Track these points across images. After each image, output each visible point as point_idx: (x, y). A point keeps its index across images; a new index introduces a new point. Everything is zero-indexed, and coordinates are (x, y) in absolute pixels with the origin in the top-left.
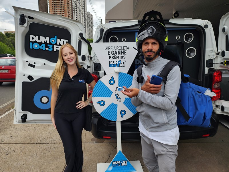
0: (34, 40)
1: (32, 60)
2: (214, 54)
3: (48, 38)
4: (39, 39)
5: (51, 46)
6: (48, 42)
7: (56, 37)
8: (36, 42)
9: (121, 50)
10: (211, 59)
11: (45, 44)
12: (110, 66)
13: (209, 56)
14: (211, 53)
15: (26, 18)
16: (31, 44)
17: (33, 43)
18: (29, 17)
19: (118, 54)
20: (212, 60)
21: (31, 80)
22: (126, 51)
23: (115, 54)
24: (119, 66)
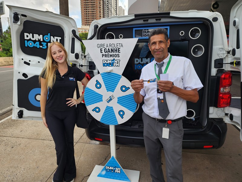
0: (28, 38)
1: (27, 58)
2: (224, 52)
3: (41, 36)
4: (33, 37)
5: (44, 44)
6: (42, 40)
7: (49, 34)
8: (30, 40)
9: (114, 48)
10: (220, 59)
11: (38, 42)
12: (104, 65)
13: (218, 55)
14: (221, 51)
15: (19, 16)
16: (26, 41)
17: (28, 40)
18: (23, 15)
20: (222, 60)
21: (25, 78)
22: (120, 48)
23: (108, 52)
24: (113, 65)
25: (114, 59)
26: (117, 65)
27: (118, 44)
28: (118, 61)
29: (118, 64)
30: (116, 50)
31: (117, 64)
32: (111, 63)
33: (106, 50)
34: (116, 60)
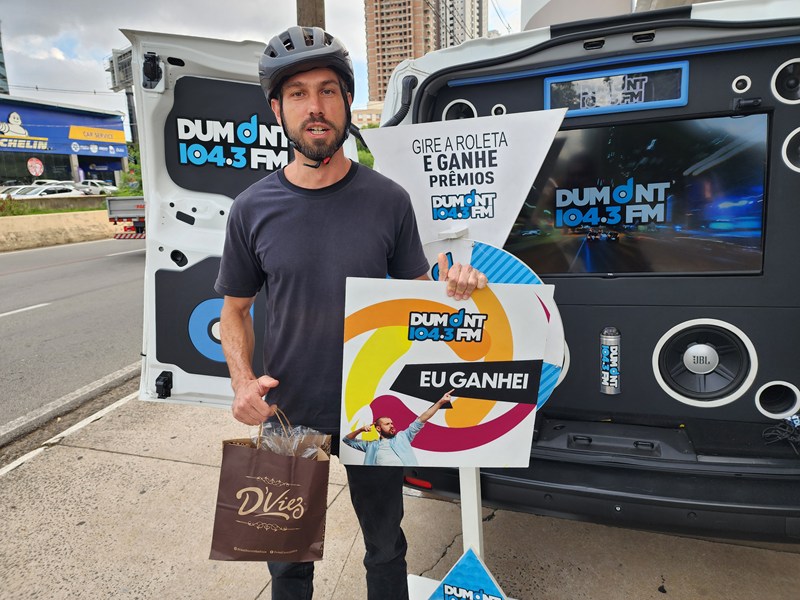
0: (189, 136)
1: (187, 200)
3: (230, 126)
4: (204, 131)
6: (231, 140)
7: (254, 119)
8: (195, 140)
11: (222, 147)
12: (436, 214)
16: (183, 146)
17: (189, 143)
21: (180, 265)
22: (495, 151)
23: (450, 168)
24: (468, 214)
25: (474, 190)
26: (483, 211)
27: (487, 137)
28: (490, 197)
29: (490, 208)
30: (481, 160)
31: (486, 207)
32: (462, 205)
33: (445, 160)
34: (480, 196)
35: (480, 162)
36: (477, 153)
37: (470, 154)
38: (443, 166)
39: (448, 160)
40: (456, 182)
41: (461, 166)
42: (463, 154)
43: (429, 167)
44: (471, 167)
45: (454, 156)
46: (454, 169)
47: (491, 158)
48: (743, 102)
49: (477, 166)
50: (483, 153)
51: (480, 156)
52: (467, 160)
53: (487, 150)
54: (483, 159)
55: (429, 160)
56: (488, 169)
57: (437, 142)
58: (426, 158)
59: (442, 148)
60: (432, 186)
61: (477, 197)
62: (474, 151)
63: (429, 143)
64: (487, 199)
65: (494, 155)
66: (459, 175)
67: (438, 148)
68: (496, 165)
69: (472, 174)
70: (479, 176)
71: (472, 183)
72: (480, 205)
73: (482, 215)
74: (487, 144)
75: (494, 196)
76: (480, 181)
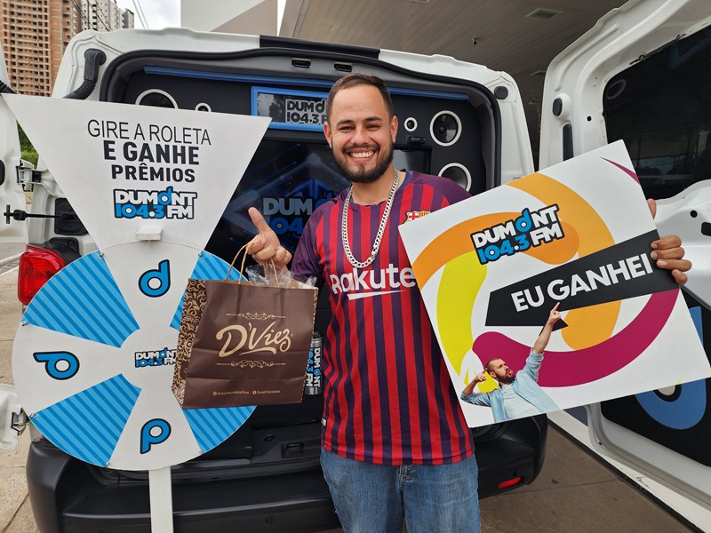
19: (159, 161)
22: (197, 148)
23: (141, 160)
24: (162, 213)
25: (172, 187)
26: (181, 210)
27: (187, 132)
28: (190, 197)
29: (189, 209)
30: (179, 155)
31: (185, 207)
32: (155, 202)
33: (134, 149)
34: (178, 194)
35: (179, 158)
36: (175, 147)
37: (167, 147)
38: (131, 156)
39: (139, 150)
40: (148, 176)
41: (155, 158)
42: (158, 146)
43: (111, 154)
44: (168, 161)
45: (146, 146)
46: (146, 161)
47: (192, 155)
48: (413, 139)
49: (175, 161)
50: (183, 148)
51: (179, 151)
52: (163, 153)
53: (187, 146)
54: (183, 155)
55: (111, 146)
56: (187, 166)
57: (123, 127)
58: (106, 143)
59: (130, 135)
60: (114, 177)
61: (174, 195)
62: (171, 144)
63: (112, 126)
64: (186, 199)
65: (195, 152)
66: (152, 169)
67: (124, 134)
68: (197, 163)
69: (168, 170)
70: (178, 172)
71: (168, 180)
72: (178, 204)
73: (180, 216)
74: (187, 139)
75: (194, 195)
76: (178, 178)
